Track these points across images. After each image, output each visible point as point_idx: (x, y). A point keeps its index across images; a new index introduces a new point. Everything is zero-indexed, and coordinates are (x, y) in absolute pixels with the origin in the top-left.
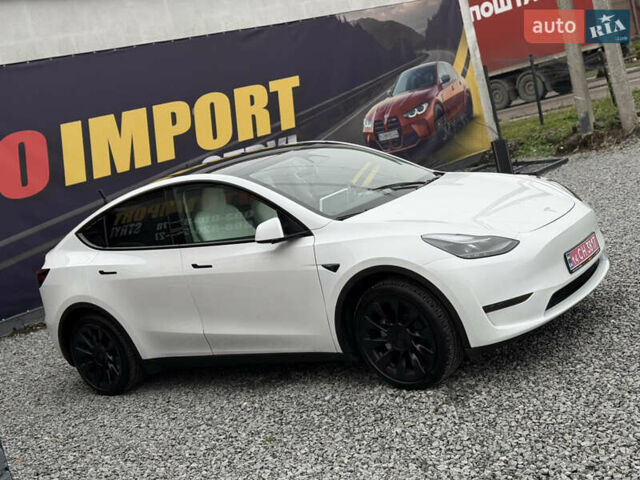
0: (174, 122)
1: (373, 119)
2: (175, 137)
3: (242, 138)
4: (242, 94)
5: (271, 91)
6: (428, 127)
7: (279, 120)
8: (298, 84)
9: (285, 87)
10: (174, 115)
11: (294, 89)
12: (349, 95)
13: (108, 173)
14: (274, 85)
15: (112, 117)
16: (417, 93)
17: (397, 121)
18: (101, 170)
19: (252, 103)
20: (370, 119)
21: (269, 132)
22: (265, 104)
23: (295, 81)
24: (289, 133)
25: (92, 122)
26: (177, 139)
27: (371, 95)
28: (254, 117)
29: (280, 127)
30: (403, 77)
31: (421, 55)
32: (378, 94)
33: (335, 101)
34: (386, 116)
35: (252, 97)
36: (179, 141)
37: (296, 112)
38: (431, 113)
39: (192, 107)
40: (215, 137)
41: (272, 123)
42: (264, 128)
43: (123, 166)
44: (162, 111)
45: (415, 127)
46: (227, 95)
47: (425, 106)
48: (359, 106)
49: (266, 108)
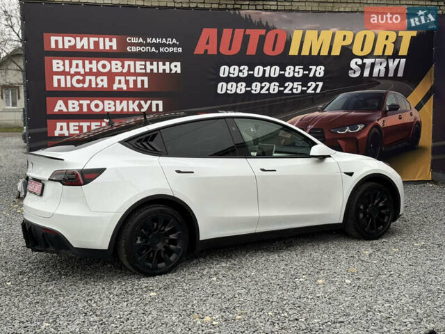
0: (344, 40)
2: (342, 46)
3: (376, 53)
5: (399, 35)
8: (415, 35)
10: (345, 37)
11: (412, 37)
13: (308, 54)
18: (305, 52)
19: (387, 39)
21: (391, 54)
24: (402, 57)
28: (385, 46)
35: (387, 37)
36: (343, 48)
40: (362, 50)
42: (389, 52)
43: (315, 53)
49: (393, 43)
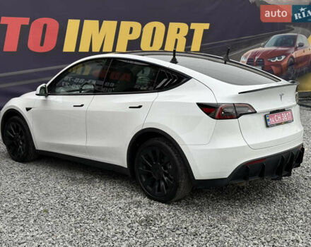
0: (131, 32)
1: (248, 57)
4: (173, 26)
5: (191, 28)
6: (282, 69)
7: (191, 45)
8: (208, 28)
9: (200, 28)
10: (131, 29)
11: (205, 30)
12: (237, 41)
13: (87, 50)
14: (193, 26)
15: (97, 22)
16: (280, 49)
17: (263, 61)
18: (84, 48)
19: (178, 32)
20: (246, 57)
21: (183, 50)
22: (186, 35)
23: (207, 26)
25: (86, 22)
26: (130, 42)
27: (250, 44)
28: (177, 40)
29: (190, 49)
30: (274, 38)
31: (289, 28)
32: (255, 44)
33: (228, 42)
34: (257, 58)
35: (179, 29)
37: (202, 43)
38: (286, 62)
39: (143, 27)
41: (186, 45)
42: (181, 48)
43: (96, 48)
44: (125, 25)
45: (273, 67)
46: (165, 25)
47: (283, 57)
48: (242, 48)
49: (185, 37)
